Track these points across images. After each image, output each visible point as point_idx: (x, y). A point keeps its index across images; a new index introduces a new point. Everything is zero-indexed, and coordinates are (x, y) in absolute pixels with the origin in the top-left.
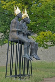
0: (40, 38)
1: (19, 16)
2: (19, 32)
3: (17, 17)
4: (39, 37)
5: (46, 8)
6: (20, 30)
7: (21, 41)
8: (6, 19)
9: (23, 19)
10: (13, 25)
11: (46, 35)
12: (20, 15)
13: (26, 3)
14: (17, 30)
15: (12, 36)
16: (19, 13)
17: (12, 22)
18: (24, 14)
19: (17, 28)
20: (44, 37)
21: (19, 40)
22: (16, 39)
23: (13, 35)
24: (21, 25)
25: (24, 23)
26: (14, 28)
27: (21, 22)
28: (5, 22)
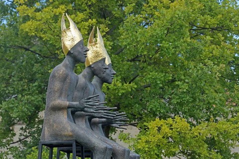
0: (147, 142)
1: (76, 53)
2: (74, 113)
3: (70, 59)
4: (144, 138)
5: (168, 29)
6: (78, 103)
7: (82, 147)
8: (34, 69)
9: (90, 66)
10: (57, 85)
11: (167, 130)
12: (79, 49)
13: (103, 14)
14: (68, 103)
15: (51, 126)
16: (76, 42)
17: (54, 76)
18: (95, 49)
19: (70, 97)
20: (163, 137)
21: (76, 142)
22: (65, 139)
23: (54, 121)
24: (84, 89)
25: (92, 82)
26: (60, 96)
27: (85, 77)
28: (32, 80)
